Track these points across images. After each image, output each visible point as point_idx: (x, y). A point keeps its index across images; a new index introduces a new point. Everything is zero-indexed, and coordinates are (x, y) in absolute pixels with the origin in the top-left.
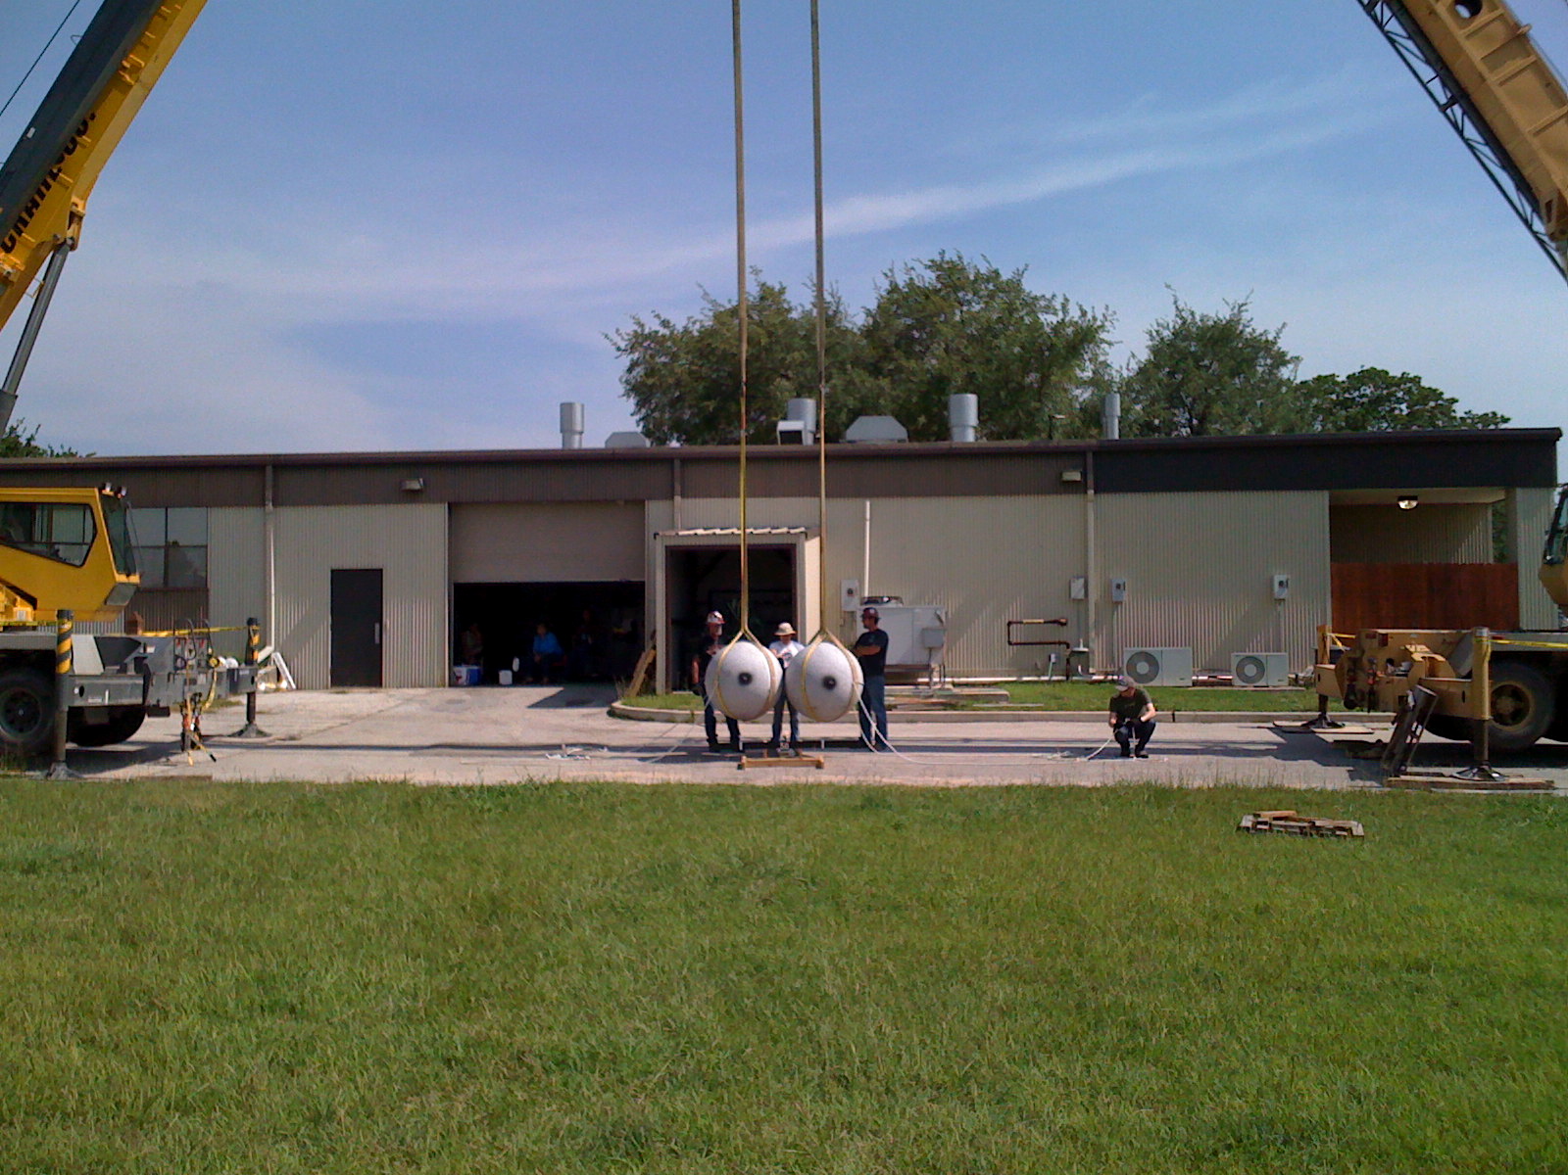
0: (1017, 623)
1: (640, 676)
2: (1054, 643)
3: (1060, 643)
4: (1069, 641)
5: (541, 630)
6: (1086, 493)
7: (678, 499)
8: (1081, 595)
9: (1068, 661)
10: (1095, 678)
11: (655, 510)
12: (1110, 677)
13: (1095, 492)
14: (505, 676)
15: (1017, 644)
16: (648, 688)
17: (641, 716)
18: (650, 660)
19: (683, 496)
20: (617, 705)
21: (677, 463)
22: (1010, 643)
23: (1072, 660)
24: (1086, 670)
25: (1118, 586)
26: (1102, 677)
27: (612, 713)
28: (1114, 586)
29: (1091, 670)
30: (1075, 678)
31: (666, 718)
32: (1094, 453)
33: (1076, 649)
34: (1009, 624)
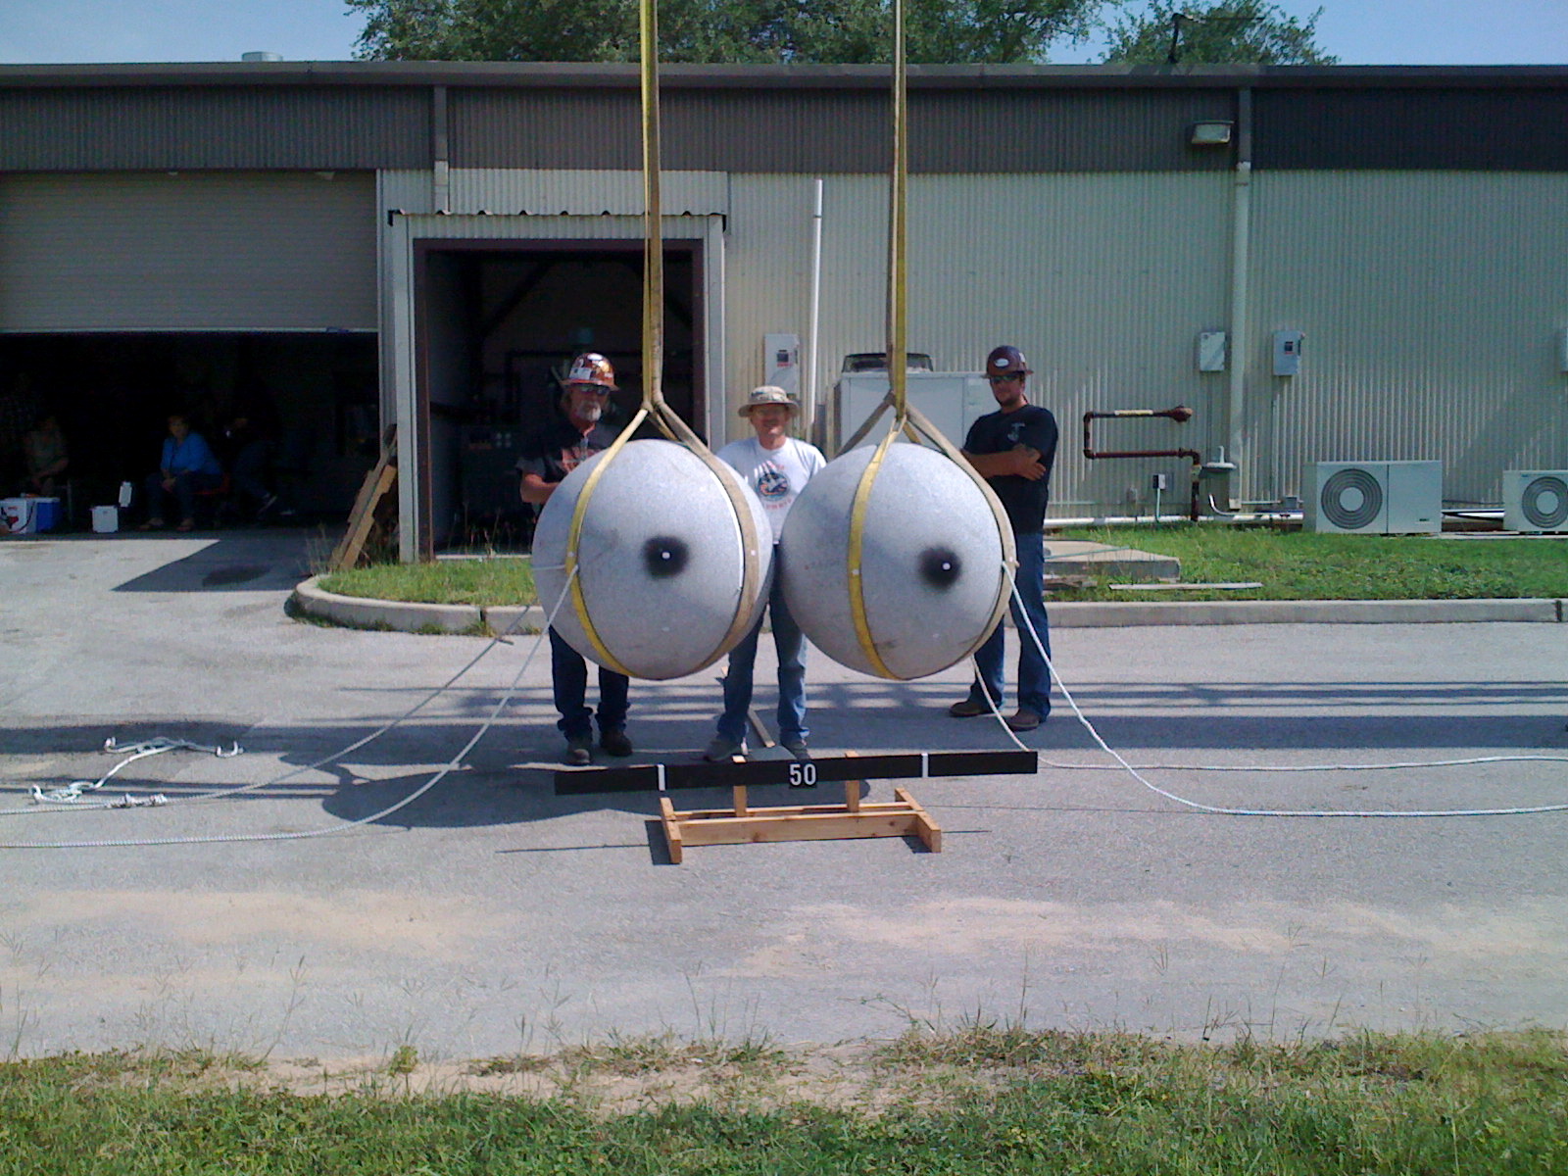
0: (1102, 416)
1: (363, 522)
2: (1172, 454)
3: (1181, 454)
4: (1197, 450)
5: (177, 427)
6: (1233, 167)
7: (441, 167)
8: (1218, 365)
9: (1195, 486)
10: (1238, 517)
11: (396, 188)
12: (1266, 517)
13: (1253, 168)
14: (105, 517)
15: (1100, 456)
16: (382, 549)
17: (360, 618)
18: (383, 488)
19: (453, 165)
20: (309, 588)
21: (440, 96)
22: (1088, 454)
23: (1202, 484)
24: (1223, 504)
25: (1288, 347)
26: (1251, 517)
27: (296, 609)
28: (1279, 347)
29: (1233, 504)
30: (1202, 518)
31: (419, 623)
32: (1255, 91)
33: (1211, 464)
34: (1088, 417)
